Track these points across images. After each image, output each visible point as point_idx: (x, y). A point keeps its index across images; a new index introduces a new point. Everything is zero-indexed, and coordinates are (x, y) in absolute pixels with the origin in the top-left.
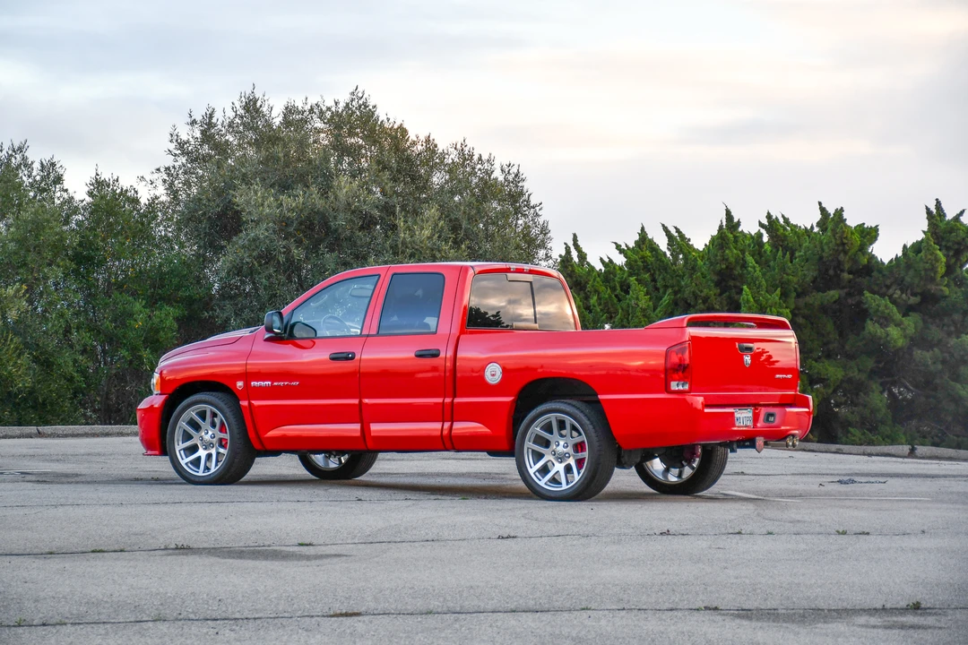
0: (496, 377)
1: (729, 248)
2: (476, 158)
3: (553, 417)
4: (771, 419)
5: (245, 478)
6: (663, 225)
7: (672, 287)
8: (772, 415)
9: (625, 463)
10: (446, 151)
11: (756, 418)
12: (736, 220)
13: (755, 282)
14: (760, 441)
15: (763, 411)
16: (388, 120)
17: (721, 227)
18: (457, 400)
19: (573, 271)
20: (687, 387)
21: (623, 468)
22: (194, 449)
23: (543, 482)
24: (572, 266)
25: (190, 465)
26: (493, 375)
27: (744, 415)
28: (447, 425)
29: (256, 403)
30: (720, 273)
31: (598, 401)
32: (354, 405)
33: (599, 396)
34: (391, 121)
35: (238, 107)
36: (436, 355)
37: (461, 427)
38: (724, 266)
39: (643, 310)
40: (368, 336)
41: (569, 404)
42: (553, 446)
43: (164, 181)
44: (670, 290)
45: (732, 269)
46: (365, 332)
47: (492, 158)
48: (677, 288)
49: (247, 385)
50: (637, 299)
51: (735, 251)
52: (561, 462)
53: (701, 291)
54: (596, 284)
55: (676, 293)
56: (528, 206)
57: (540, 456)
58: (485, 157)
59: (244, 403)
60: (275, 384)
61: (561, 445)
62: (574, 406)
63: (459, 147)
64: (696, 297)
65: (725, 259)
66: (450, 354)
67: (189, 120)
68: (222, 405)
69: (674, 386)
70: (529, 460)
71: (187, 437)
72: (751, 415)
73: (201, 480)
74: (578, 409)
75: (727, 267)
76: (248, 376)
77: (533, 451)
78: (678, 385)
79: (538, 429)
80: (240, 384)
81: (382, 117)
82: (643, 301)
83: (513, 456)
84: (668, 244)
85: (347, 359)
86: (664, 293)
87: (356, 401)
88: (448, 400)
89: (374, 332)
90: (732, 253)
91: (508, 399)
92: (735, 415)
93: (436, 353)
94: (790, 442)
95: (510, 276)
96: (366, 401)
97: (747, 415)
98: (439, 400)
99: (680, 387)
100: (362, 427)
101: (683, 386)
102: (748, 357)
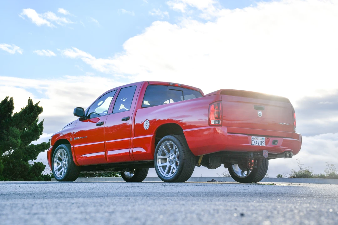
0: (148, 126)
3: (168, 142)
4: (276, 143)
8: (276, 141)
9: (211, 166)
11: (267, 143)
15: (271, 139)
18: (135, 138)
26: (147, 125)
27: (259, 140)
28: (131, 149)
31: (183, 133)
37: (136, 150)
46: (109, 113)
49: (73, 139)
66: (133, 118)
69: (213, 122)
72: (264, 140)
73: (59, 179)
76: (74, 135)
80: (71, 139)
85: (101, 125)
87: (103, 142)
88: (131, 138)
89: (111, 112)
91: (151, 136)
92: (252, 140)
93: (128, 118)
94: (288, 155)
95: (170, 87)
96: (107, 142)
97: (261, 140)
98: (128, 139)
99: (217, 123)
100: (105, 153)
101: (219, 122)
102: (260, 112)
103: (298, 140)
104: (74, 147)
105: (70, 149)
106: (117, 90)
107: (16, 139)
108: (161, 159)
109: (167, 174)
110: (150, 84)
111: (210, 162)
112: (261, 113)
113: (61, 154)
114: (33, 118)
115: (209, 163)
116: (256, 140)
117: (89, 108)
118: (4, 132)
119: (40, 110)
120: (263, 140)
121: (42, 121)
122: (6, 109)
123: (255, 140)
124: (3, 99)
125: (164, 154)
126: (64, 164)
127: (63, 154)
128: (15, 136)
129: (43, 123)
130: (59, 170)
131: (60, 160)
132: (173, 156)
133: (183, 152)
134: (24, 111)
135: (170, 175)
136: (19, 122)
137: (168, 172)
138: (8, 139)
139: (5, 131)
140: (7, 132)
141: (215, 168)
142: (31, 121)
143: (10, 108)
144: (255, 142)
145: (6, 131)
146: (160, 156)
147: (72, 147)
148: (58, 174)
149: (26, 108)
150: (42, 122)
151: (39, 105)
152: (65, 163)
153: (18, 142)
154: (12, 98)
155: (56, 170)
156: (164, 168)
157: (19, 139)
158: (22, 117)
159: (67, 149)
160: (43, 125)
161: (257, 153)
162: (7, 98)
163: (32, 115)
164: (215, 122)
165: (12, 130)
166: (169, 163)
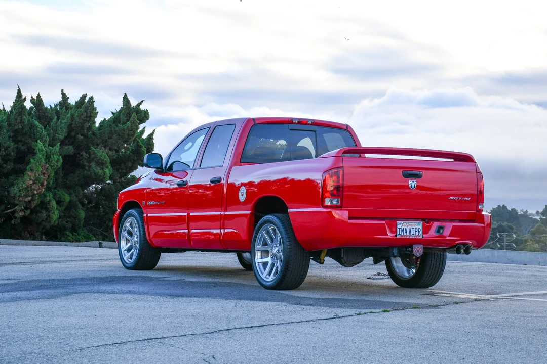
0: (244, 196)
4: (442, 231)
5: (156, 267)
8: (442, 228)
9: (345, 263)
11: (426, 230)
15: (435, 225)
18: (227, 213)
20: (339, 203)
23: (264, 276)
27: (410, 227)
28: (222, 230)
29: (149, 215)
32: (185, 216)
33: (289, 210)
40: (195, 169)
46: (195, 166)
49: (146, 203)
60: (156, 202)
66: (225, 180)
68: (137, 216)
69: (328, 202)
72: (420, 227)
80: (144, 203)
85: (184, 185)
87: (186, 214)
88: (222, 213)
89: (198, 166)
91: (248, 212)
92: (399, 226)
93: (219, 180)
94: (463, 250)
95: (291, 126)
96: (190, 214)
97: (415, 227)
98: (218, 213)
99: (335, 202)
100: (189, 231)
101: (338, 201)
102: (413, 182)
103: (483, 225)
104: (147, 215)
105: (142, 219)
106: (210, 128)
107: (102, 169)
108: (262, 251)
109: (268, 276)
110: (257, 122)
111: (342, 256)
112: (415, 182)
113: (131, 225)
114: (130, 131)
115: (342, 258)
116: (406, 227)
117: (171, 154)
118: (82, 155)
119: (144, 116)
120: (418, 227)
121: (152, 132)
122: (82, 117)
123: (402, 228)
124: (78, 99)
125: (265, 244)
126: (135, 242)
127: (134, 225)
128: (101, 164)
129: (154, 137)
130: (129, 250)
131: (130, 234)
132: (277, 249)
133: (288, 243)
134: (117, 118)
135: (272, 278)
136: (107, 138)
137: (270, 274)
138: (90, 167)
139: (84, 153)
140: (87, 155)
142: (126, 137)
143: (89, 115)
144: (403, 230)
145: (86, 153)
146: (260, 247)
147: (145, 215)
148: (126, 257)
149: (120, 111)
150: (152, 134)
151: (142, 107)
152: (136, 239)
153: (105, 174)
154: (91, 98)
155: (124, 251)
156: (265, 264)
157: (107, 167)
158: (113, 129)
159: (139, 219)
160: (153, 139)
161: (405, 249)
162: (84, 96)
163: (128, 127)
164: (332, 202)
165: (94, 153)
166: (272, 258)
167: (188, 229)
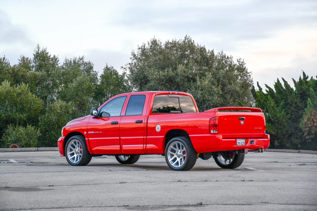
1: (303, 85)
2: (226, 57)
3: (176, 142)
4: (253, 143)
6: (282, 78)
7: (284, 99)
8: (253, 141)
10: (217, 55)
11: (246, 142)
12: (307, 76)
13: (313, 97)
14: (246, 150)
15: (250, 140)
16: (198, 45)
17: (300, 78)
18: (148, 137)
19: (255, 94)
20: (217, 132)
21: (204, 159)
22: (73, 154)
23: (173, 164)
24: (255, 93)
25: (72, 159)
26: (158, 129)
27: (241, 141)
28: (145, 145)
29: (90, 139)
30: (301, 94)
31: (189, 137)
32: (117, 139)
33: (190, 136)
34: (199, 45)
35: (150, 43)
36: (141, 122)
37: (149, 146)
38: (302, 92)
39: (272, 107)
40: (122, 116)
41: (181, 138)
42: (177, 152)
43: (129, 68)
44: (283, 100)
45: (305, 93)
46: (122, 115)
47: (232, 57)
48: (286, 99)
49: (87, 132)
50: (270, 103)
51: (305, 86)
52: (179, 158)
53: (294, 100)
54: (259, 98)
55: (286, 101)
56: (247, 73)
57: (173, 156)
58: (229, 57)
59: (87, 139)
60: (95, 132)
61: (179, 152)
62: (182, 139)
63: (220, 53)
64: (292, 102)
65: (302, 89)
66: (146, 122)
67: (138, 48)
68: (80, 139)
69: (212, 132)
70: (169, 157)
71: (71, 150)
72: (244, 141)
73: (74, 164)
74: (183, 140)
75: (303, 92)
76: (88, 130)
77: (171, 154)
78: (213, 131)
79: (172, 147)
80: (85, 133)
81: (196, 45)
82: (272, 104)
83: (164, 156)
84: (284, 84)
85: (116, 124)
86: (282, 101)
87: (118, 138)
88: (145, 137)
89: (124, 115)
90: (305, 87)
91: (163, 137)
92: (237, 141)
94: (260, 150)
95: (170, 96)
96: (121, 138)
97: (243, 141)
98: (142, 137)
99: (215, 132)
100: (120, 147)
101: (216, 132)
103: (267, 140)
106: (127, 96)
110: (156, 94)
112: (243, 122)
117: (101, 108)
123: (239, 141)
141: (207, 159)
144: (239, 143)
146: (170, 152)
161: (240, 151)
167: (120, 145)
